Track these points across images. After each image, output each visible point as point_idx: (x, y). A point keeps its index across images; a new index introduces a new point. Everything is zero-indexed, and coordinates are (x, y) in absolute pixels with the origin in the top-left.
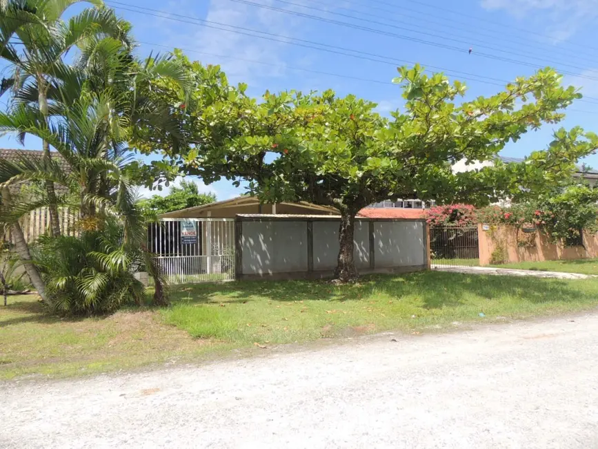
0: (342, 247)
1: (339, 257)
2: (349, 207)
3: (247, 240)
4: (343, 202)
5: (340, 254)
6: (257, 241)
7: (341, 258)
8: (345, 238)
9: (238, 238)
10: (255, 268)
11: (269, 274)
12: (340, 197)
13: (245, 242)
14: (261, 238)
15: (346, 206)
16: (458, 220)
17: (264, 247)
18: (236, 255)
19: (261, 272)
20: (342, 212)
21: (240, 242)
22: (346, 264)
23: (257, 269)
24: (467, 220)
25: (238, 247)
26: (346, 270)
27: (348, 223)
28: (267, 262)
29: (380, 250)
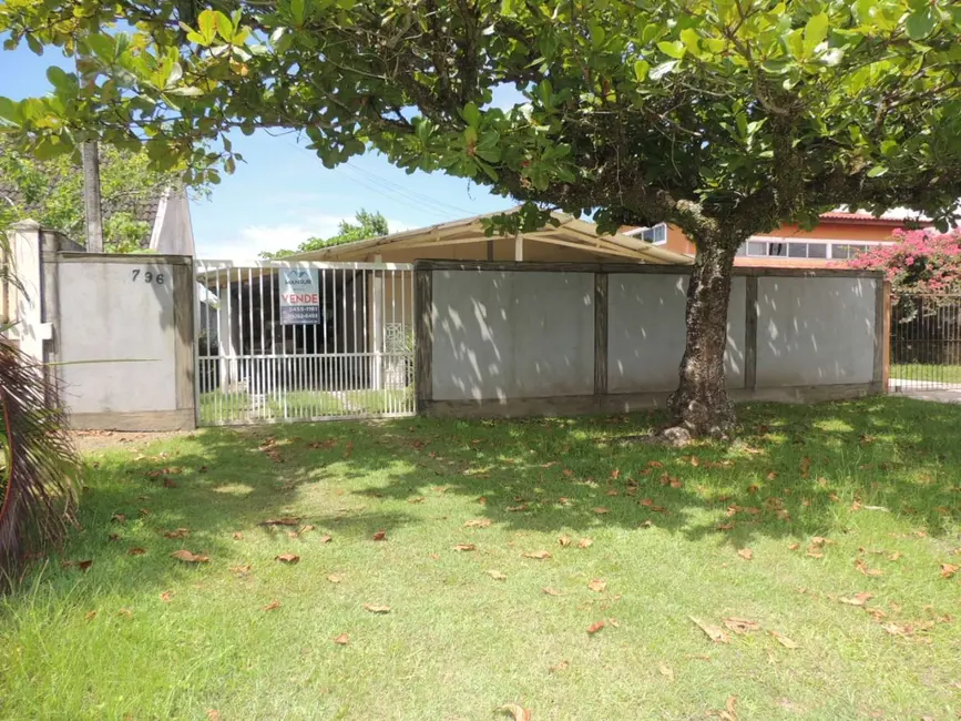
0: (694, 339)
1: (684, 365)
2: (720, 226)
3: (444, 315)
4: (703, 213)
5: (687, 356)
6: (468, 317)
7: (689, 368)
8: (705, 313)
9: (422, 307)
10: (462, 385)
11: (498, 400)
12: (695, 198)
13: (439, 321)
14: (480, 312)
15: (712, 223)
16: (926, 280)
17: (486, 332)
18: (419, 352)
19: (477, 394)
20: (700, 239)
21: (426, 320)
22: (702, 384)
23: (469, 387)
24: (948, 279)
25: (422, 335)
26: (704, 400)
27: (717, 272)
28: (494, 369)
29: (770, 344)
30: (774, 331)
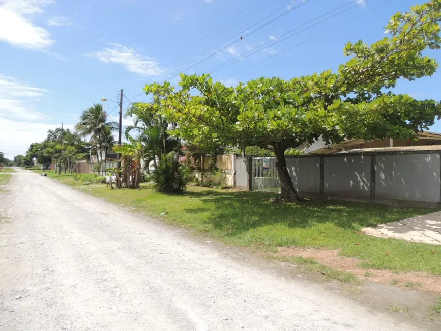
29: (382, 181)
30: (383, 176)
